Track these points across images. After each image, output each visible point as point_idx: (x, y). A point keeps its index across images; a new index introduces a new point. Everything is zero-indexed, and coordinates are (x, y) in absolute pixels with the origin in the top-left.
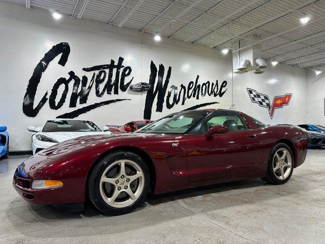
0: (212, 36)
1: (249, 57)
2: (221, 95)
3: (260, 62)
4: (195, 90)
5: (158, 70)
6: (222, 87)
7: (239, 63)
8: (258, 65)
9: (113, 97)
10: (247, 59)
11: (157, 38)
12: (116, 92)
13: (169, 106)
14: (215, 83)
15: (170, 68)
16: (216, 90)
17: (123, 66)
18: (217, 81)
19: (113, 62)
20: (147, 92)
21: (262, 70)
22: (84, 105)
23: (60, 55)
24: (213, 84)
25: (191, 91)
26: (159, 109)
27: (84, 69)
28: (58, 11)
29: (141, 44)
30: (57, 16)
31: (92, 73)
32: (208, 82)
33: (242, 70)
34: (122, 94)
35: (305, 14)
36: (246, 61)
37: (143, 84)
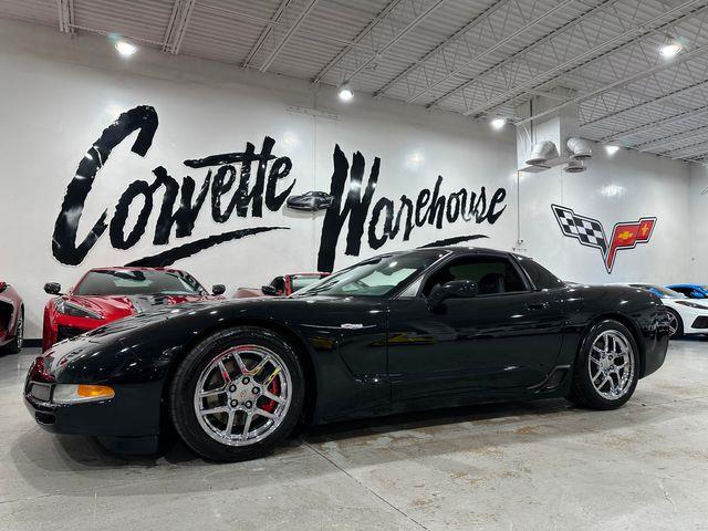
0: (469, 91)
1: (552, 135)
2: (492, 218)
3: (576, 147)
4: (433, 208)
5: (351, 164)
6: (494, 201)
7: (530, 149)
8: (571, 153)
9: (250, 222)
10: (547, 140)
11: (346, 96)
12: (257, 213)
13: (375, 243)
14: (478, 194)
15: (377, 161)
16: (480, 209)
17: (274, 157)
18: (483, 189)
19: (250, 147)
20: (325, 212)
21: (582, 163)
22: (187, 240)
23: (135, 134)
24: (474, 195)
25: (423, 211)
26: (353, 249)
27: (188, 163)
28: (128, 38)
29: (315, 108)
30: (126, 49)
31: (204, 171)
32: (464, 191)
33: (536, 164)
34: (269, 217)
35: (670, 37)
36: (546, 145)
37: (317, 194)
